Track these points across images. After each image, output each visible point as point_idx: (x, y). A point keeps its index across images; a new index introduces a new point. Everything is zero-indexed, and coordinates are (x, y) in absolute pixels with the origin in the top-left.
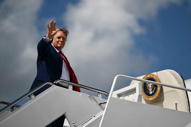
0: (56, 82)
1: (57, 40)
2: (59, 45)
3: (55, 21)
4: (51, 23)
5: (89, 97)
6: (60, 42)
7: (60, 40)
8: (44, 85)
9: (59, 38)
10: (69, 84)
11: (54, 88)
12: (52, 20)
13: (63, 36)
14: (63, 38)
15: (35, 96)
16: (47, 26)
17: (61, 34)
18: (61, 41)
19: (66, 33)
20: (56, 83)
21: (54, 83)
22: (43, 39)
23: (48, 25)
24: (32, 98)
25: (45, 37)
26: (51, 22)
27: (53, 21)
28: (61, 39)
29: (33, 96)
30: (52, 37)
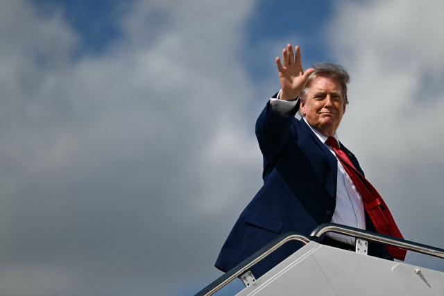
0: (316, 233)
1: (317, 103)
2: (322, 120)
3: (297, 47)
4: (285, 53)
5: (419, 273)
6: (324, 110)
7: (322, 102)
8: (282, 243)
9: (321, 96)
10: (356, 238)
11: (312, 251)
12: (289, 45)
13: (332, 91)
14: (334, 97)
15: (256, 279)
16: (276, 65)
17: (326, 85)
18: (326, 107)
19: (341, 79)
20: (318, 235)
21: (312, 235)
22: (269, 103)
23: (279, 62)
24: (246, 283)
25: (275, 97)
26: (284, 50)
27: (290, 48)
28: (328, 101)
29: (250, 279)
30: (295, 97)
